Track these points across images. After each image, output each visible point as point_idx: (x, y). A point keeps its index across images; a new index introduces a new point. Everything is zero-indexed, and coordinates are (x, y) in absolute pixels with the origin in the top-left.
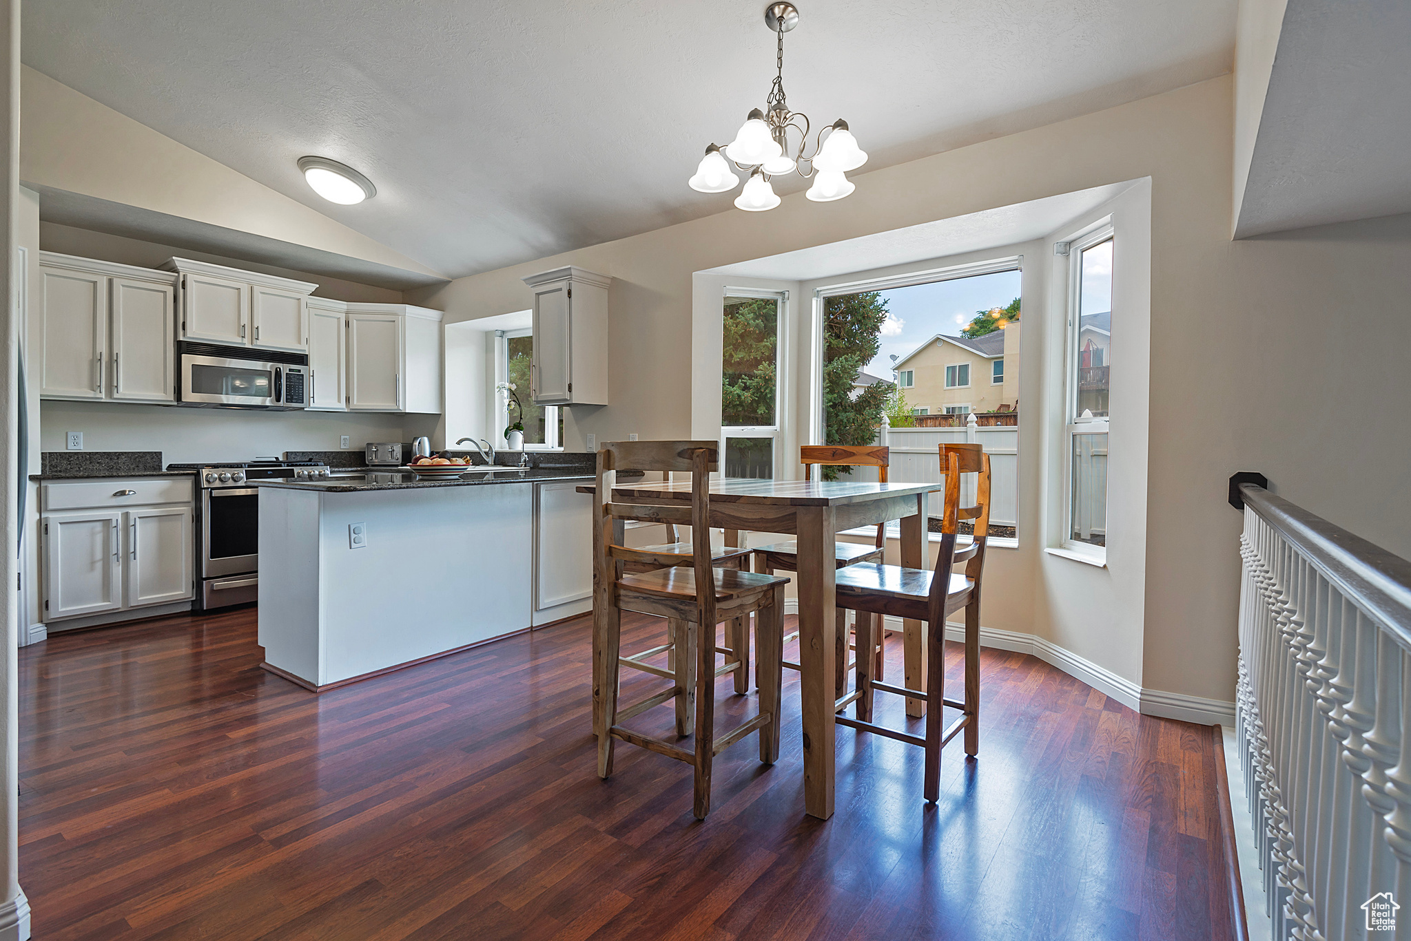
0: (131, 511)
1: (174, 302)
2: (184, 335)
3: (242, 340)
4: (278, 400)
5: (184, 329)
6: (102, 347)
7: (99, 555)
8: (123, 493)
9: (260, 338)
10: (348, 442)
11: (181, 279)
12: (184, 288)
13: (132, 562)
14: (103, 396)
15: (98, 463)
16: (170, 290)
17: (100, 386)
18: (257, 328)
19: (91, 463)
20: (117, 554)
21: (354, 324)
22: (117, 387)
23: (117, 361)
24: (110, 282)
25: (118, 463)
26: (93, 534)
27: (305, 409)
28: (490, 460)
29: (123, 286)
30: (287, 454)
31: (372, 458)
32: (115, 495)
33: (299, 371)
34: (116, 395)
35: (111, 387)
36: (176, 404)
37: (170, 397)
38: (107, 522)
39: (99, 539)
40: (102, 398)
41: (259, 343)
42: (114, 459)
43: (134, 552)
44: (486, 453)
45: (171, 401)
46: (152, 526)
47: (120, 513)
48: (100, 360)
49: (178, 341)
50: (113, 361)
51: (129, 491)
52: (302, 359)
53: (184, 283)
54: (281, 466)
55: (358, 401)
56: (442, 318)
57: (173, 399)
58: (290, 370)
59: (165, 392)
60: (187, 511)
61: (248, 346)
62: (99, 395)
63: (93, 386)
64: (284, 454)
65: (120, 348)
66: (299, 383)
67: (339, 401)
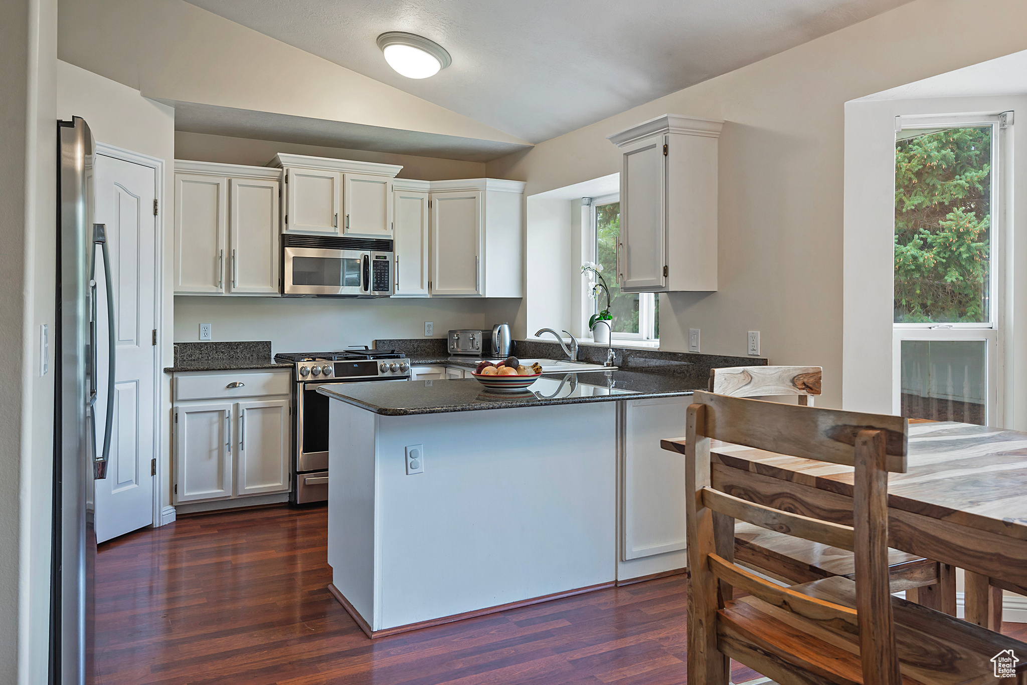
0: (241, 402)
1: (279, 197)
2: (287, 229)
3: (335, 230)
4: (366, 289)
5: (286, 223)
6: (223, 246)
7: (215, 445)
8: (234, 385)
9: (350, 226)
10: (431, 329)
11: (285, 174)
12: (287, 183)
13: (241, 452)
14: (223, 292)
15: (222, 352)
16: (276, 185)
17: (221, 282)
18: (348, 217)
19: (217, 352)
20: (229, 444)
21: (437, 204)
22: (234, 282)
23: (234, 257)
24: (230, 182)
25: (237, 353)
26: (211, 424)
27: (391, 297)
28: (573, 355)
29: (239, 185)
30: (376, 342)
31: (452, 347)
32: (228, 387)
33: (385, 258)
34: (233, 290)
35: (230, 282)
36: (280, 296)
37: (276, 289)
38: (221, 412)
39: (216, 428)
40: (222, 293)
41: (349, 231)
42: (234, 349)
43: (242, 443)
44: (568, 346)
45: (277, 293)
46: (257, 416)
47: (232, 404)
48: (221, 257)
49: (282, 235)
50: (231, 257)
51: (240, 383)
52: (386, 245)
53: (287, 177)
54: (366, 358)
55: (440, 286)
56: (524, 189)
57: (277, 292)
58: (377, 257)
59: (272, 285)
60: (285, 403)
61: (341, 235)
62: (220, 291)
63: (217, 283)
64: (373, 342)
65: (237, 246)
66: (385, 270)
67: (422, 287)
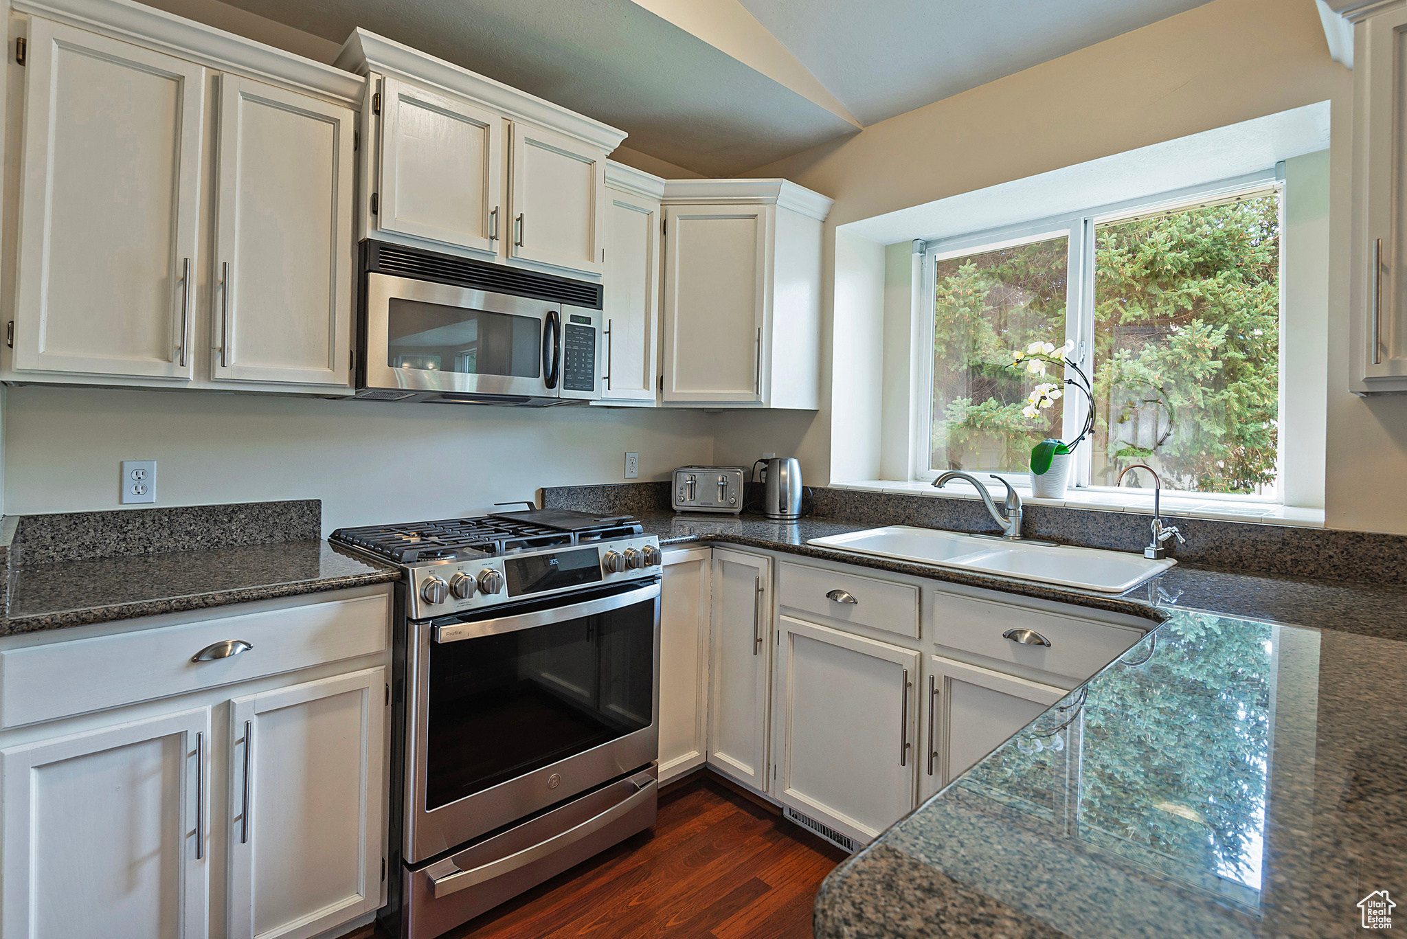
0: (239, 698)
1: (355, 149)
2: (375, 226)
3: (491, 244)
4: (551, 383)
5: (375, 212)
6: (192, 247)
7: (149, 839)
8: (217, 652)
9: (525, 243)
10: (636, 465)
11: (373, 91)
12: (377, 112)
13: (237, 847)
14: (190, 376)
15: (188, 533)
16: (347, 117)
17: (181, 349)
18: (520, 219)
19: (172, 532)
20: (198, 832)
21: (675, 225)
22: (222, 350)
23: (224, 284)
24: (216, 81)
25: (231, 532)
26: (134, 782)
27: (591, 403)
28: (1012, 526)
29: (247, 97)
30: (543, 493)
31: (682, 498)
32: (196, 659)
33: (588, 320)
34: (220, 373)
35: (211, 352)
36: (352, 392)
37: (341, 377)
38: (173, 742)
39: (151, 792)
40: (187, 380)
41: (522, 253)
42: (222, 522)
43: (244, 816)
44: (1001, 506)
45: (344, 387)
46: (293, 730)
47: (208, 709)
48: (184, 280)
49: (360, 243)
50: (215, 284)
51: (235, 644)
52: (590, 295)
53: (378, 99)
55: (676, 388)
56: (828, 215)
57: (346, 381)
58: (573, 318)
59: (331, 364)
60: (374, 678)
61: (500, 260)
62: (179, 372)
63: (169, 350)
64: (537, 492)
65: (233, 251)
66: (587, 346)
67: (646, 385)
